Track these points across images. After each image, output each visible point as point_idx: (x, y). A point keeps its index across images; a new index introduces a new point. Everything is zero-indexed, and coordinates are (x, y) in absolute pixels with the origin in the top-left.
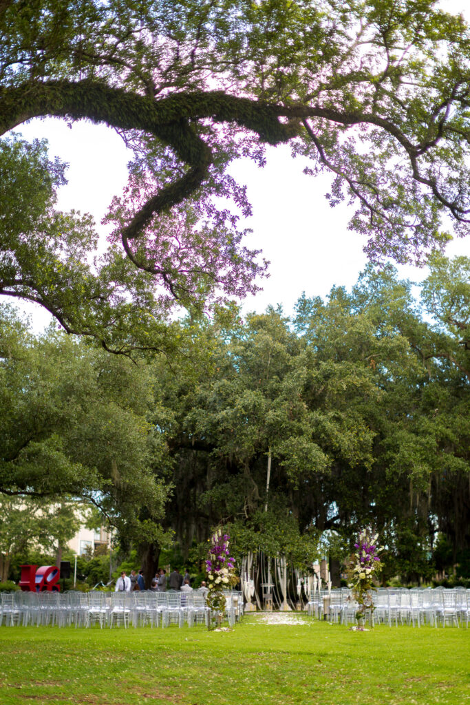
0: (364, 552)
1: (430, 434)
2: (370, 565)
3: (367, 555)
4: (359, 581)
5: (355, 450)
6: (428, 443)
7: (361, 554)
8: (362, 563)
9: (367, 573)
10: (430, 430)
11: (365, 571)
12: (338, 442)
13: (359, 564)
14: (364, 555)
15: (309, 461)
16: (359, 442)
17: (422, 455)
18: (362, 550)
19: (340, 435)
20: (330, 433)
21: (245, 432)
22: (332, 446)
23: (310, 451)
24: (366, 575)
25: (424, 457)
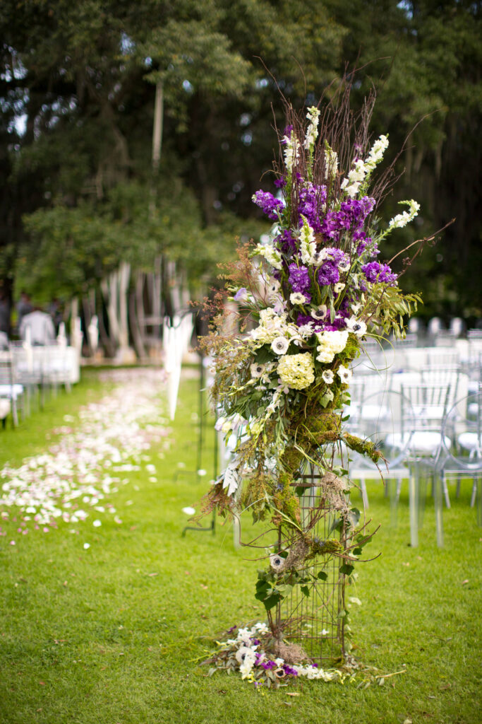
0: (306, 236)
1: (445, 44)
2: (344, 309)
3: (325, 254)
4: (275, 402)
5: (307, 62)
6: (441, 59)
7: (288, 246)
8: (298, 298)
9: (326, 356)
10: (444, 38)
11: (310, 346)
12: (272, 41)
13: (280, 305)
14: (310, 251)
15: (208, 70)
16: (315, 46)
17: (430, 82)
18: (294, 219)
19: (277, 29)
20: (257, 24)
21: (75, 13)
22: (261, 48)
23: (209, 48)
24: (320, 368)
25: (434, 85)
